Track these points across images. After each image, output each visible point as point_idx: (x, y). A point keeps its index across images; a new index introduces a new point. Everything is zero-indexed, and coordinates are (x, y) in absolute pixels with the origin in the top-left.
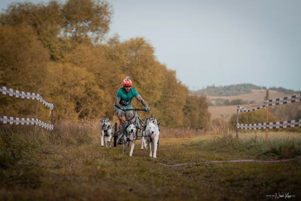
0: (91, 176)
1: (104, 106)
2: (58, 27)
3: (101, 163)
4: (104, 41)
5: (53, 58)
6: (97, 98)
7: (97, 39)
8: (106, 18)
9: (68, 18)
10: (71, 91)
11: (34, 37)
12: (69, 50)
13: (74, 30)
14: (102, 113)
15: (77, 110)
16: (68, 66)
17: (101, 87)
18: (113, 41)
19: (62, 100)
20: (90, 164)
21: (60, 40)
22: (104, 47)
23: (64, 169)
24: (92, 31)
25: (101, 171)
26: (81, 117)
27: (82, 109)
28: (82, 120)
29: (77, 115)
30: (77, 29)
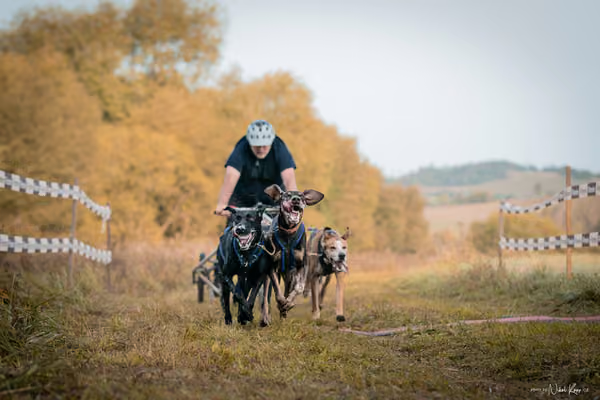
2: (118, 53)
4: (211, 79)
5: (107, 117)
6: (199, 196)
7: (196, 77)
8: (213, 33)
10: (147, 183)
11: (69, 77)
12: (135, 99)
13: (150, 59)
15: (160, 220)
16: (140, 132)
17: (208, 173)
19: (130, 203)
21: (122, 80)
22: (210, 94)
24: (187, 60)
26: (168, 234)
27: (170, 220)
28: (172, 241)
29: (160, 231)
30: (156, 57)
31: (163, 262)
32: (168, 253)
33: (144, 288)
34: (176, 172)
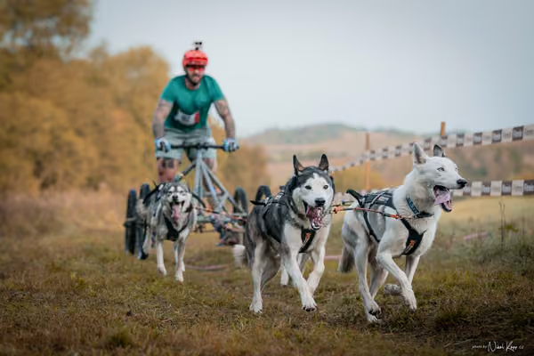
0: (59, 292)
1: (85, 166)
3: (77, 268)
4: (82, 51)
6: (71, 153)
7: (69, 50)
8: (84, 12)
9: (19, 13)
12: (20, 69)
13: (29, 34)
14: (81, 178)
15: (37, 173)
16: (21, 97)
17: (79, 133)
18: (99, 52)
20: (58, 269)
22: (81, 64)
23: (11, 279)
24: (62, 34)
25: (77, 282)
26: (44, 186)
27: (46, 173)
28: (47, 192)
29: (37, 183)
30: (36, 32)
31: (38, 211)
32: (42, 203)
33: (22, 233)
34: (52, 131)
